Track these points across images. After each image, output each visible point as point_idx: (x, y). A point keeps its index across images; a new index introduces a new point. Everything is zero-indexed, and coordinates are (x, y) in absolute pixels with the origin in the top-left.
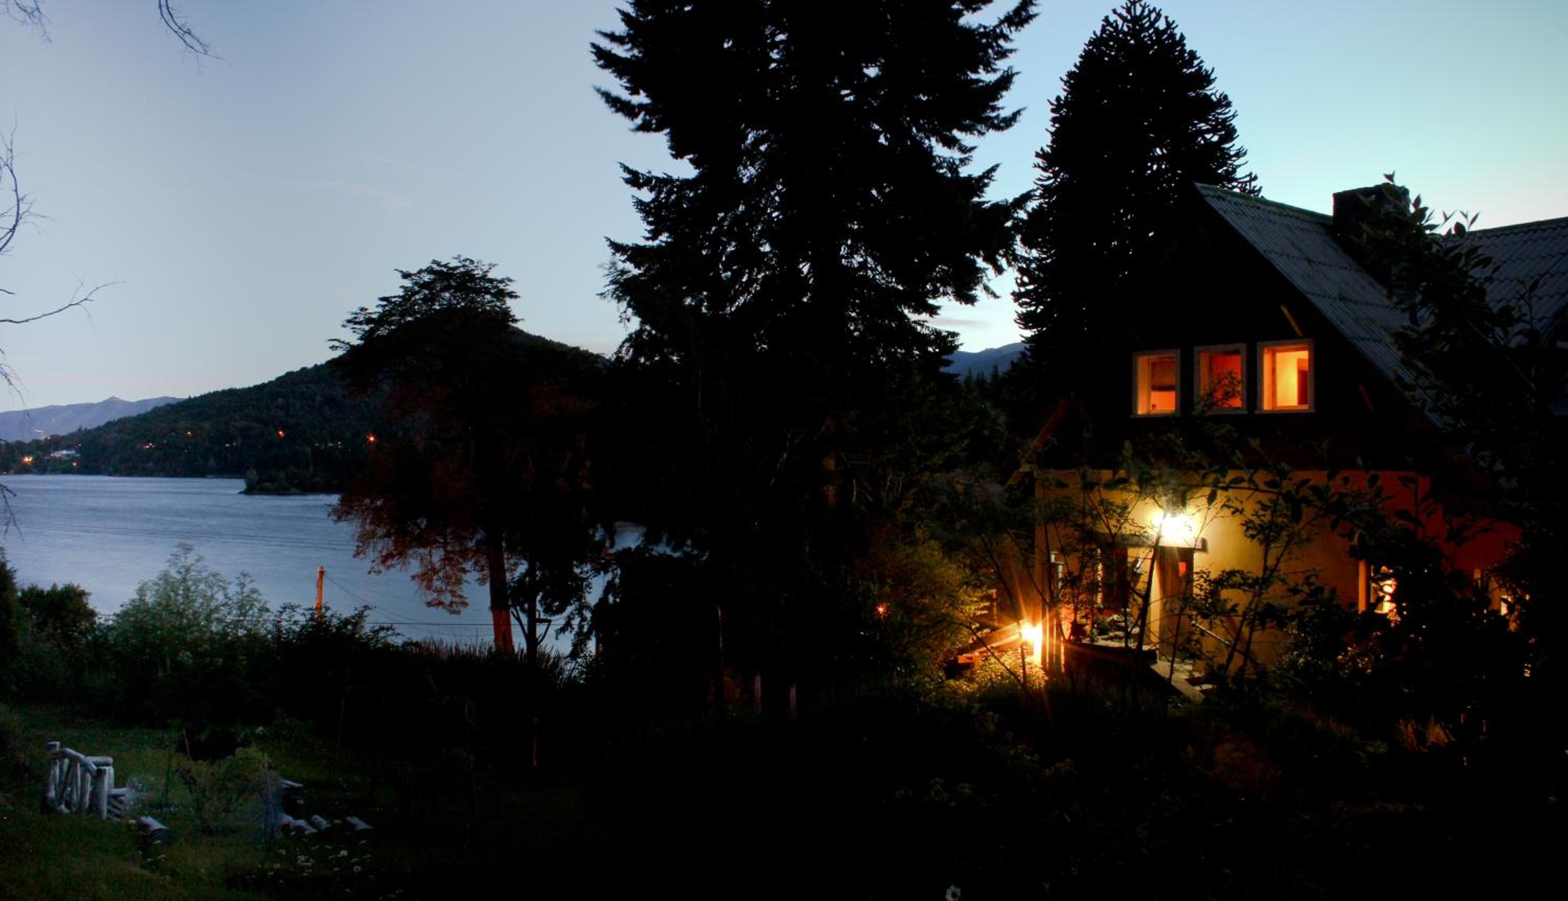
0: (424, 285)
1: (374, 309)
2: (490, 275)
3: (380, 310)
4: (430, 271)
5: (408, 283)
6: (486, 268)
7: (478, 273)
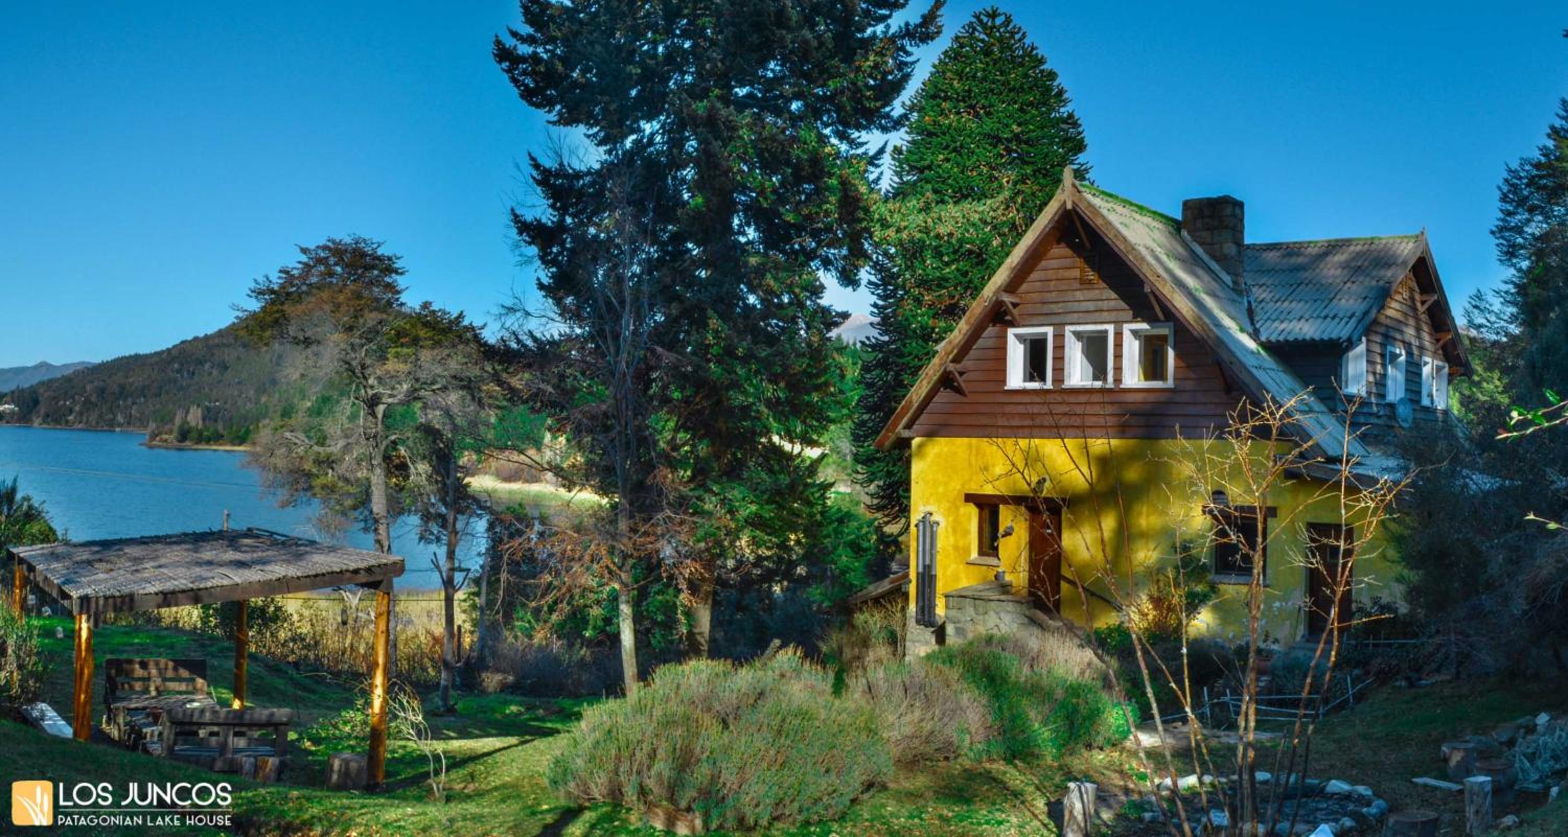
0: (319, 261)
1: (276, 280)
2: (380, 252)
3: (281, 281)
4: (325, 248)
5: (304, 258)
6: (375, 246)
7: (368, 250)
